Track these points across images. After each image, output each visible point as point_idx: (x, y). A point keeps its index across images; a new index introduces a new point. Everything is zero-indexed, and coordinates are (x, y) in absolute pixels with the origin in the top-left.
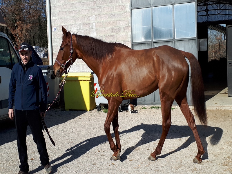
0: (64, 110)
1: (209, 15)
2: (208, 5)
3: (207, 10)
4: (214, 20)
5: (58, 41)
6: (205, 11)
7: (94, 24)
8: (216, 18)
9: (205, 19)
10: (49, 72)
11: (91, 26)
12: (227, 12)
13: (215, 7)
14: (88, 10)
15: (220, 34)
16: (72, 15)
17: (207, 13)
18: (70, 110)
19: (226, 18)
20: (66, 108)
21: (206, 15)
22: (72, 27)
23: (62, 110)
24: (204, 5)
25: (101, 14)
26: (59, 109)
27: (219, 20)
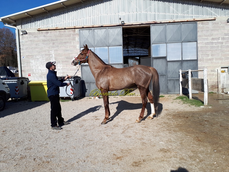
0: (31, 101)
1: (129, 53)
2: (128, 48)
3: (128, 51)
4: (132, 55)
5: (26, 64)
6: (127, 51)
7: (53, 55)
8: (133, 55)
9: (127, 55)
10: (19, 81)
11: (51, 56)
12: (139, 52)
13: (133, 49)
14: (49, 47)
15: (135, 62)
16: (37, 50)
17: (128, 52)
18: (35, 101)
19: (139, 54)
20: (32, 100)
21: (127, 53)
22: (37, 56)
23: (29, 102)
24: (127, 48)
25: (58, 49)
26: (27, 101)
27: (135, 55)
